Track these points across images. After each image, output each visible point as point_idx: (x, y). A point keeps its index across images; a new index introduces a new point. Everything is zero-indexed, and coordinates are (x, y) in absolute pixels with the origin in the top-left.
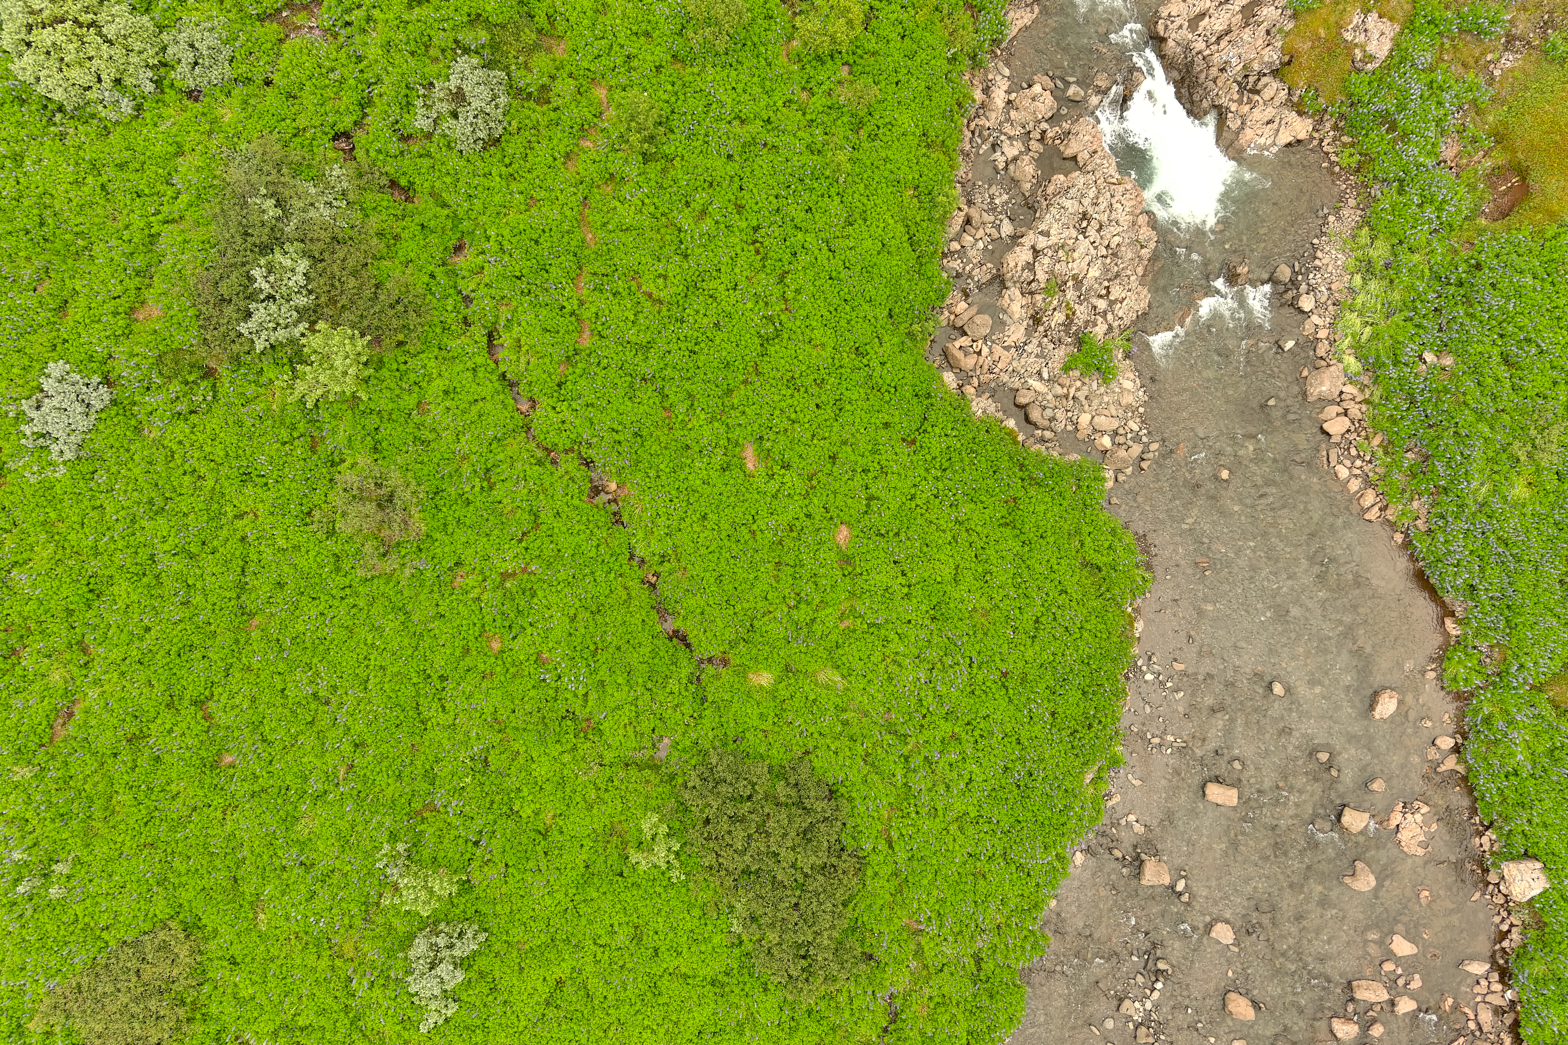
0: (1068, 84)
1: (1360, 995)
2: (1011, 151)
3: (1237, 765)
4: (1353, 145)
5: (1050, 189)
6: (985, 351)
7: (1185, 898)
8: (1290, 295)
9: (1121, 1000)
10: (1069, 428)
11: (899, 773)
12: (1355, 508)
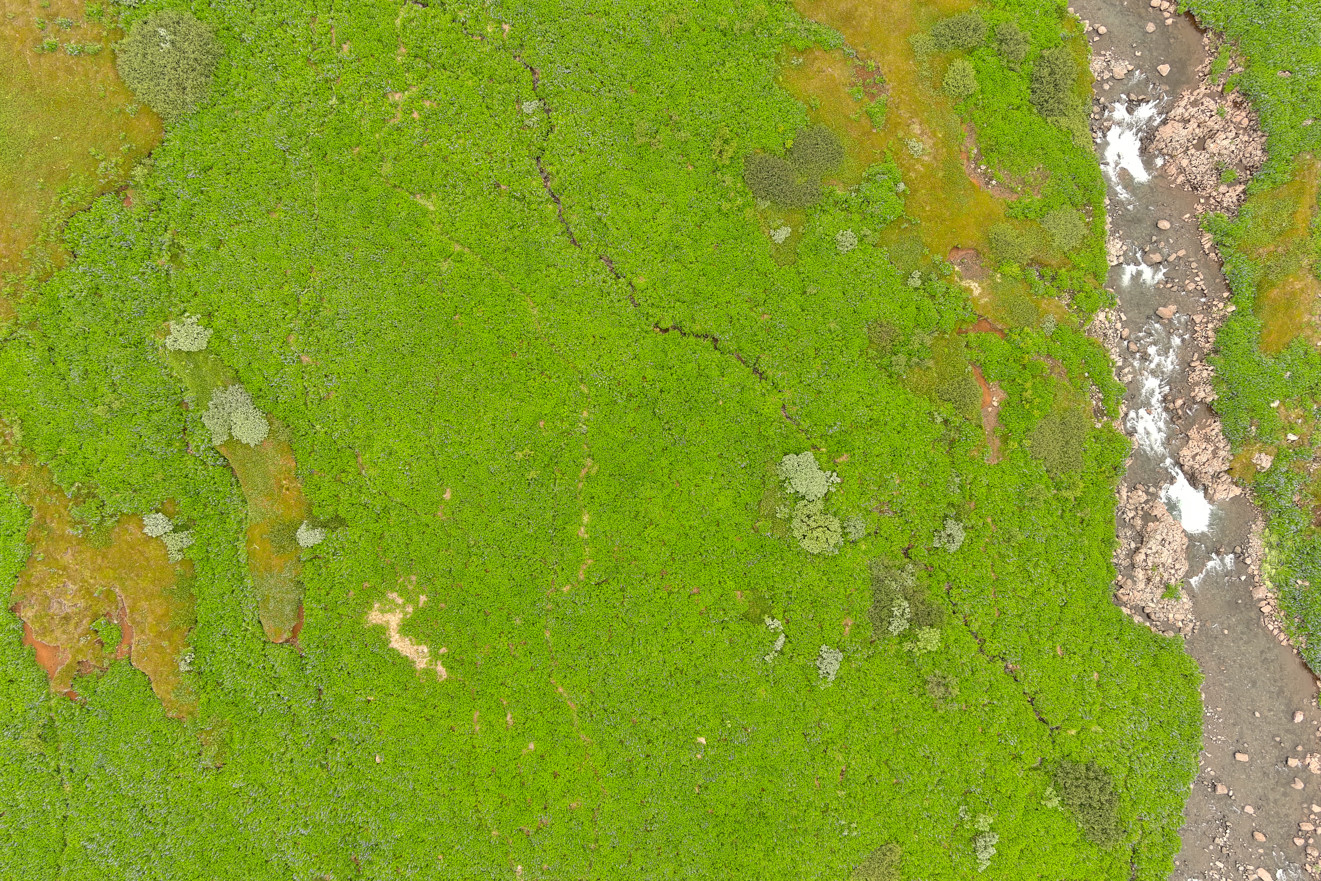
0: (1149, 487)
1: (1303, 828)
2: (1131, 515)
3: (1246, 745)
4: (1258, 496)
5: (1149, 530)
6: (1131, 594)
7: (1233, 798)
8: (1241, 558)
9: (1214, 839)
10: (1166, 619)
11: (1128, 762)
12: (1277, 641)
